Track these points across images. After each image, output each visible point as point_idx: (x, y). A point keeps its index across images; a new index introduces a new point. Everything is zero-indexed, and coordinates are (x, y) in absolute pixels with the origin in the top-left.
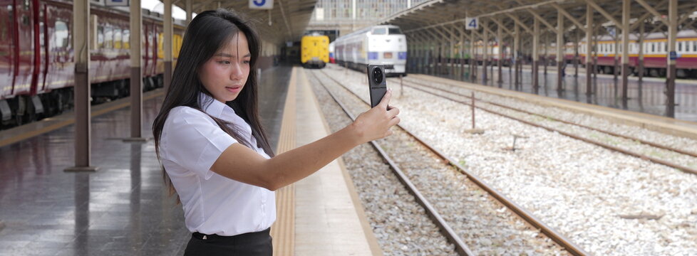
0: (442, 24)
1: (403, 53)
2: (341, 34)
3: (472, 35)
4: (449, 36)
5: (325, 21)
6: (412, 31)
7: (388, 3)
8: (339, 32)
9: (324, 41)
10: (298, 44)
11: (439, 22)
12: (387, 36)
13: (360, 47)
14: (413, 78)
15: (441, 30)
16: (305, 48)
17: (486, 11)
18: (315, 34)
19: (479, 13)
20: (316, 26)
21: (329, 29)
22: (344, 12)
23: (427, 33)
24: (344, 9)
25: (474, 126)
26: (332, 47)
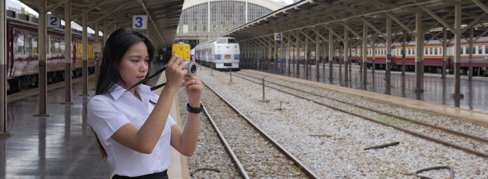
0: (262, 37)
1: (238, 55)
2: (200, 43)
3: (281, 44)
4: (268, 44)
5: (189, 33)
6: (244, 40)
7: (232, 22)
8: (198, 41)
9: (187, 47)
10: (170, 49)
11: (261, 35)
12: (227, 44)
13: (210, 51)
14: (243, 72)
15: (263, 41)
16: (174, 52)
17: (287, 29)
18: (181, 43)
19: (284, 30)
20: (182, 37)
21: (192, 39)
22: (202, 27)
23: (254, 42)
24: (202, 26)
25: (264, 98)
26: (193, 52)
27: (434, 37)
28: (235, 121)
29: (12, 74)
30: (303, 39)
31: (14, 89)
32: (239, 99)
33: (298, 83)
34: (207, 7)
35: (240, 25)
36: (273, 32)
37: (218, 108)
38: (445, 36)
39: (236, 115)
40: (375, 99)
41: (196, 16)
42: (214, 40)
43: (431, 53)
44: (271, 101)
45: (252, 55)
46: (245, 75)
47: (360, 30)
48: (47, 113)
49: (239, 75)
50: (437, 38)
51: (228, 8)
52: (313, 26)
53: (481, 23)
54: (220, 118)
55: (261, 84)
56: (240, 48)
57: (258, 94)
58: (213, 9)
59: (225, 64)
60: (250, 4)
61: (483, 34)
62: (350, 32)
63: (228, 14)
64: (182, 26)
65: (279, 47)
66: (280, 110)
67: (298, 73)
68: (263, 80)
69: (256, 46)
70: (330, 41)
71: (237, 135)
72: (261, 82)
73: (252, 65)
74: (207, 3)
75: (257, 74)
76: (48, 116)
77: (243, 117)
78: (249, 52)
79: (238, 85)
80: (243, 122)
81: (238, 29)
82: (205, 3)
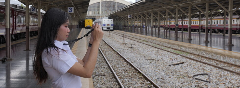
0: (123, 16)
1: (113, 24)
2: (97, 19)
3: (131, 19)
4: (125, 20)
5: (92, 15)
6: (115, 18)
7: (110, 10)
8: (96, 18)
9: (91, 21)
10: (84, 22)
11: (122, 16)
12: (108, 19)
13: (101, 22)
14: (115, 31)
15: (123, 18)
16: (86, 23)
17: (134, 13)
18: (88, 19)
19: (132, 13)
20: (89, 16)
21: (93, 17)
22: (97, 13)
23: (119, 19)
24: (97, 12)
25: (124, 42)
26: (94, 23)
27: (195, 17)
28: (112, 52)
29: (15, 32)
30: (140, 17)
31: (16, 38)
32: (113, 43)
33: (138, 36)
34: (100, 4)
35: (113, 12)
36: (128, 15)
37: (104, 47)
38: (200, 16)
39: (112, 50)
40: (171, 43)
41: (95, 8)
42: (102, 18)
43: (194, 23)
44: (127, 44)
45: (118, 24)
46: (115, 33)
47: (164, 14)
48: (29, 49)
49: (113, 33)
50: (197, 17)
51: (108, 4)
52: (144, 12)
53: (216, 11)
54: (105, 51)
55: (123, 37)
56: (114, 21)
57: (121, 41)
58: (102, 5)
59: (107, 28)
60: (118, 3)
61: (216, 16)
62: (160, 14)
63: (108, 7)
64: (89, 12)
65: (130, 21)
66: (131, 47)
67: (138, 32)
68: (124, 35)
69: (120, 20)
70: (152, 18)
71: (113, 59)
72: (123, 36)
73: (119, 28)
74: (100, 2)
75: (121, 32)
76: (30, 50)
77: (115, 51)
78: (117, 23)
79: (113, 37)
80: (115, 53)
81: (113, 13)
82: (99, 2)
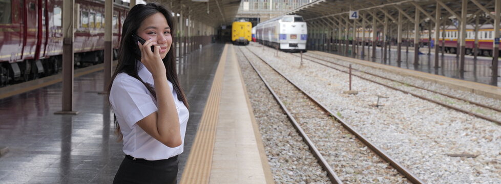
0: (333, 15)
1: (304, 35)
2: (261, 21)
3: (354, 23)
4: (338, 24)
5: (250, 11)
6: (312, 19)
8: (259, 19)
9: (248, 26)
10: (230, 27)
11: (331, 13)
12: (293, 23)
13: (273, 30)
14: (311, 53)
15: (332, 19)
16: (235, 31)
18: (242, 21)
19: (359, 8)
20: (243, 15)
21: (253, 17)
22: (263, 5)
24: (264, 3)
26: (254, 31)
30: (382, 18)
35: (304, 4)
36: (348, 11)
42: (278, 18)
46: (314, 57)
59: (291, 45)
64: (244, 4)
65: (351, 27)
67: (374, 57)
69: (324, 25)
75: (328, 57)
